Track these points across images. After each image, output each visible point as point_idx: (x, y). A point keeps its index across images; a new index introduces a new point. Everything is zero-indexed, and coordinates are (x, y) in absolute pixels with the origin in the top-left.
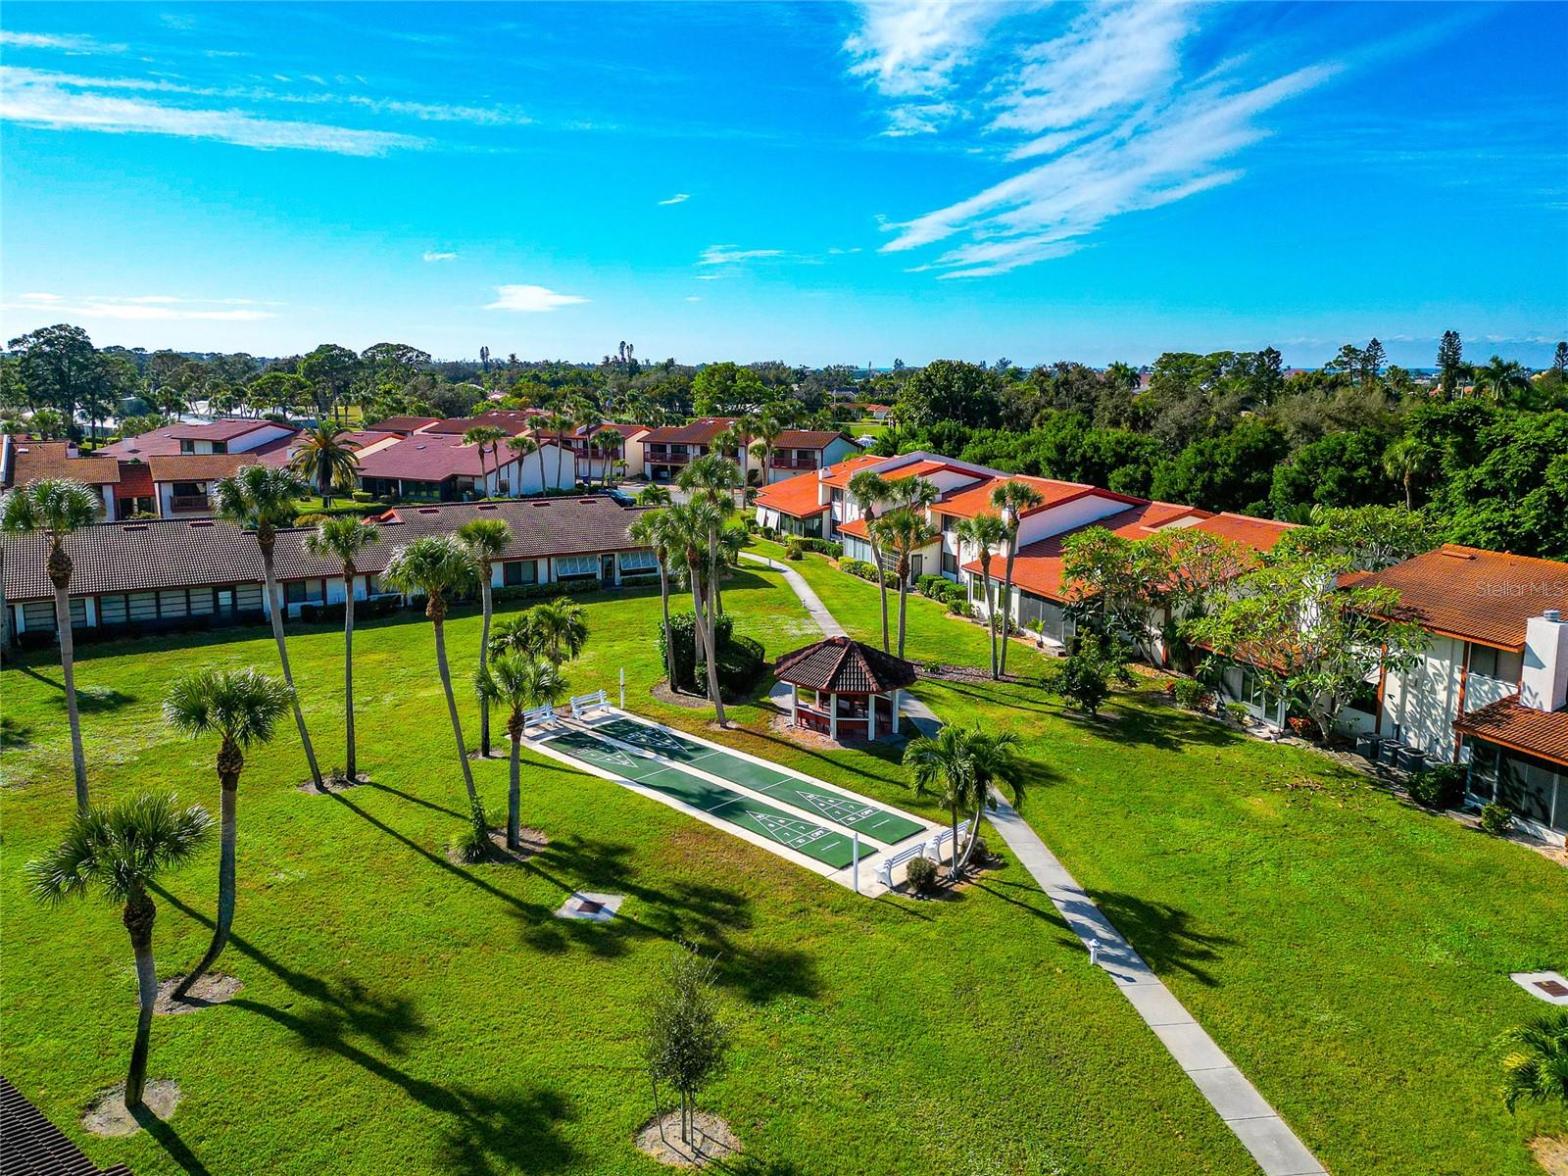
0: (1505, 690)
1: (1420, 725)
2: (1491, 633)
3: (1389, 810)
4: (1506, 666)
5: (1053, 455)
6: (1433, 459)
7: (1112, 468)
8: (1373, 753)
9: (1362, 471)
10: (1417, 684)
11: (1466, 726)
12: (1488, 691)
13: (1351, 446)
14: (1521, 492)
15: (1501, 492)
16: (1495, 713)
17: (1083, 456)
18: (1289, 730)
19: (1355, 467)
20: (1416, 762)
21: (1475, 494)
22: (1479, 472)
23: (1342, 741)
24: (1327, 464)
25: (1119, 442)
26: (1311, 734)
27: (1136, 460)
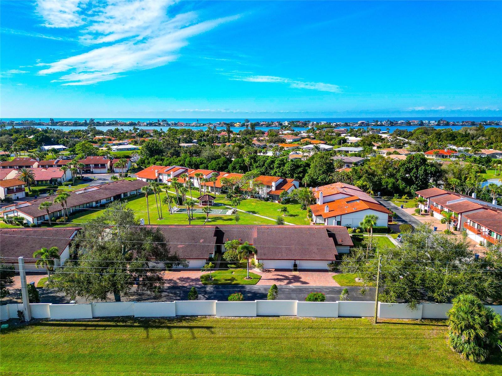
0: (271, 189)
1: (263, 194)
2: (268, 184)
3: (263, 202)
4: (270, 187)
5: (188, 163)
6: (251, 162)
7: (200, 165)
8: (259, 198)
9: (242, 164)
10: (263, 190)
11: (268, 194)
12: (269, 190)
13: (240, 161)
14: (262, 167)
15: (260, 166)
16: (270, 192)
17: (194, 163)
18: (251, 197)
19: (241, 164)
20: (264, 198)
21: (257, 167)
22: (257, 164)
23: (256, 198)
24: (237, 163)
25: (200, 160)
26: (253, 197)
27: (204, 163)
